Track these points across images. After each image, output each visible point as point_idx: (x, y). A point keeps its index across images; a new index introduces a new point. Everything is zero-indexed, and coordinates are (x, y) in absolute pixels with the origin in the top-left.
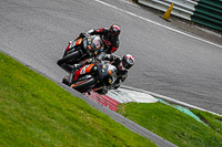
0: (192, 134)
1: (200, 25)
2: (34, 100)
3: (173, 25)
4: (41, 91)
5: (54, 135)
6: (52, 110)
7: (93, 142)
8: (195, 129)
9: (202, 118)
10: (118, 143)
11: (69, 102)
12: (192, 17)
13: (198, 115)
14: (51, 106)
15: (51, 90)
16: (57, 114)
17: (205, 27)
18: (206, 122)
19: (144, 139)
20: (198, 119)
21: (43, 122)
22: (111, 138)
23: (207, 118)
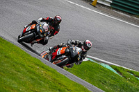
0: (112, 81)
1: (117, 10)
2: (6, 60)
3: (99, 10)
4: (11, 54)
5: (20, 83)
6: (18, 66)
7: (46, 87)
8: (114, 79)
9: (118, 71)
10: (62, 88)
11: (29, 61)
12: (111, 4)
13: (116, 69)
14: (17, 64)
15: (18, 52)
16: (22, 69)
17: (120, 11)
18: (121, 74)
19: (79, 86)
20: (115, 72)
21: (12, 74)
22: (57, 85)
23: (121, 71)
